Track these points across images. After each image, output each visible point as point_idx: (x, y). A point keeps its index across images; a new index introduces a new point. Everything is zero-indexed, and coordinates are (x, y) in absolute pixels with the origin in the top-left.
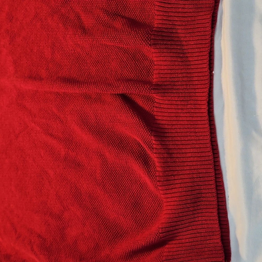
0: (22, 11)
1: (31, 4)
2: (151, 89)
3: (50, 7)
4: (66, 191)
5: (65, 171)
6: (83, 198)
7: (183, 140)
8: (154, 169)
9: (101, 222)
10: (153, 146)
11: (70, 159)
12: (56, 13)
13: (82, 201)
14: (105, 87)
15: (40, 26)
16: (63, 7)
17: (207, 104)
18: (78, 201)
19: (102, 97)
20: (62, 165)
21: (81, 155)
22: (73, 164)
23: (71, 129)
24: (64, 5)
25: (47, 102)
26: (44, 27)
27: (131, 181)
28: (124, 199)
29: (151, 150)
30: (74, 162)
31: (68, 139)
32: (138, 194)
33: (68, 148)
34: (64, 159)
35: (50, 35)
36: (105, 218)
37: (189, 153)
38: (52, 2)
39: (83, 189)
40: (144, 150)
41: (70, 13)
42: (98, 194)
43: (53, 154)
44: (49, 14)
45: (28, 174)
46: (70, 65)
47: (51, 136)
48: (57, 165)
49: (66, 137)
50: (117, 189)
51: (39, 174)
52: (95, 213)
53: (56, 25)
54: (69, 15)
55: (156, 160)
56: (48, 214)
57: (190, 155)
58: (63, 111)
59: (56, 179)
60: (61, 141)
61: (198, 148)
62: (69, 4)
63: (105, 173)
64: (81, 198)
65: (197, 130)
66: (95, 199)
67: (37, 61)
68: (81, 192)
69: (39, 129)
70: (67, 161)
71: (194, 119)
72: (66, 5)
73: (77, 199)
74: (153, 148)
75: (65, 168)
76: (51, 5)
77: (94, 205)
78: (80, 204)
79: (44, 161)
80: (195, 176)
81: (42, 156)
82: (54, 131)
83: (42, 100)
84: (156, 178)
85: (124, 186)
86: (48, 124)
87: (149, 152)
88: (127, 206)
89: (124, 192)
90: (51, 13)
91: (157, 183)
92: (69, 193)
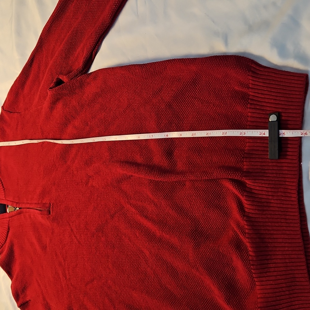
0: (116, 102)
1: (124, 95)
2: (243, 176)
3: (142, 98)
4: (163, 271)
5: (160, 252)
6: (180, 278)
7: (273, 226)
8: (247, 253)
9: (199, 302)
10: (245, 231)
11: (165, 241)
12: (148, 103)
13: (179, 280)
14: (199, 174)
15: (133, 115)
16: (154, 97)
17: (297, 193)
18: (175, 280)
19: (195, 184)
20: (157, 246)
21: (174, 237)
22: (167, 245)
23: (165, 212)
24: (155, 96)
25: (142, 185)
26: (137, 116)
27: (223, 265)
28: (217, 281)
29: (243, 235)
30: (168, 244)
31: (162, 222)
32: (231, 276)
33: (162, 231)
34: (159, 240)
35: (143, 123)
36: (202, 298)
37: (280, 238)
38: (144, 94)
39: (179, 269)
40: (237, 234)
41: (160, 103)
42: (194, 274)
43: (149, 234)
44: (141, 104)
45: (125, 252)
46: (162, 151)
47: (146, 217)
48: (152, 246)
49: (161, 219)
50: (210, 272)
51: (135, 252)
52: (193, 293)
53: (148, 115)
54: (160, 104)
55: (248, 244)
56: (144, 292)
57: (281, 240)
58: (156, 196)
59: (152, 259)
60: (156, 223)
61: (288, 234)
62: (160, 94)
63: (197, 257)
64: (178, 278)
65: (287, 217)
66: (191, 279)
67: (131, 147)
68: (177, 272)
69: (134, 210)
70: (162, 242)
71: (284, 206)
72: (157, 96)
73: (174, 279)
74: (245, 233)
75: (159, 249)
76: (143, 97)
77: (191, 285)
78: (177, 283)
79: (139, 241)
80: (287, 261)
81: (137, 236)
82: (149, 213)
83: (137, 183)
84: (249, 262)
85: (216, 269)
86: (143, 206)
87: (241, 236)
88: (220, 288)
89: (217, 274)
90: (143, 104)
91: (251, 267)
92: (166, 273)
